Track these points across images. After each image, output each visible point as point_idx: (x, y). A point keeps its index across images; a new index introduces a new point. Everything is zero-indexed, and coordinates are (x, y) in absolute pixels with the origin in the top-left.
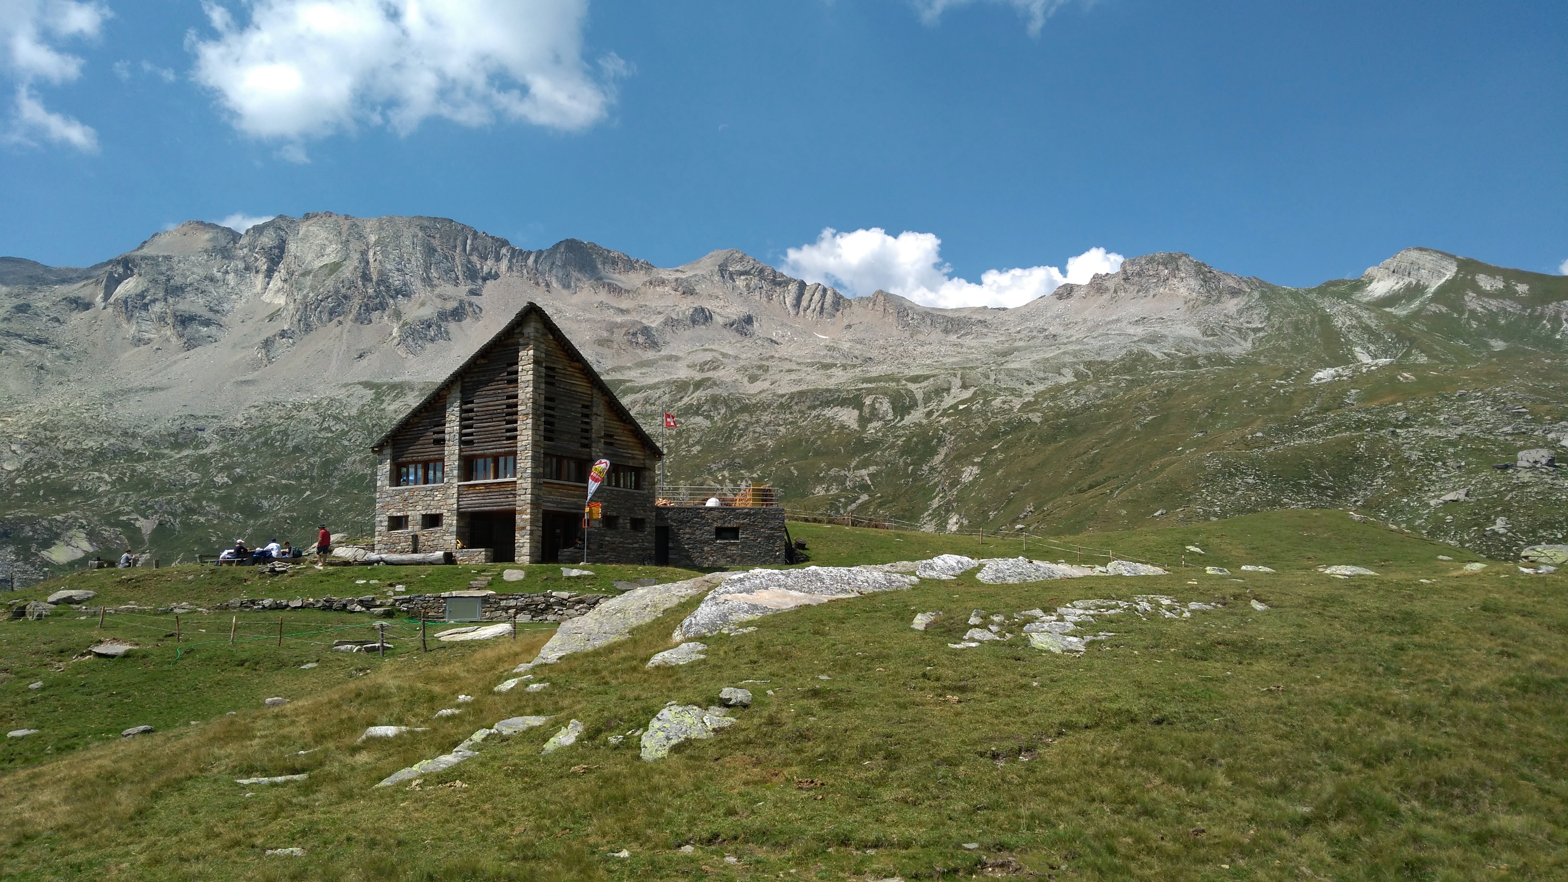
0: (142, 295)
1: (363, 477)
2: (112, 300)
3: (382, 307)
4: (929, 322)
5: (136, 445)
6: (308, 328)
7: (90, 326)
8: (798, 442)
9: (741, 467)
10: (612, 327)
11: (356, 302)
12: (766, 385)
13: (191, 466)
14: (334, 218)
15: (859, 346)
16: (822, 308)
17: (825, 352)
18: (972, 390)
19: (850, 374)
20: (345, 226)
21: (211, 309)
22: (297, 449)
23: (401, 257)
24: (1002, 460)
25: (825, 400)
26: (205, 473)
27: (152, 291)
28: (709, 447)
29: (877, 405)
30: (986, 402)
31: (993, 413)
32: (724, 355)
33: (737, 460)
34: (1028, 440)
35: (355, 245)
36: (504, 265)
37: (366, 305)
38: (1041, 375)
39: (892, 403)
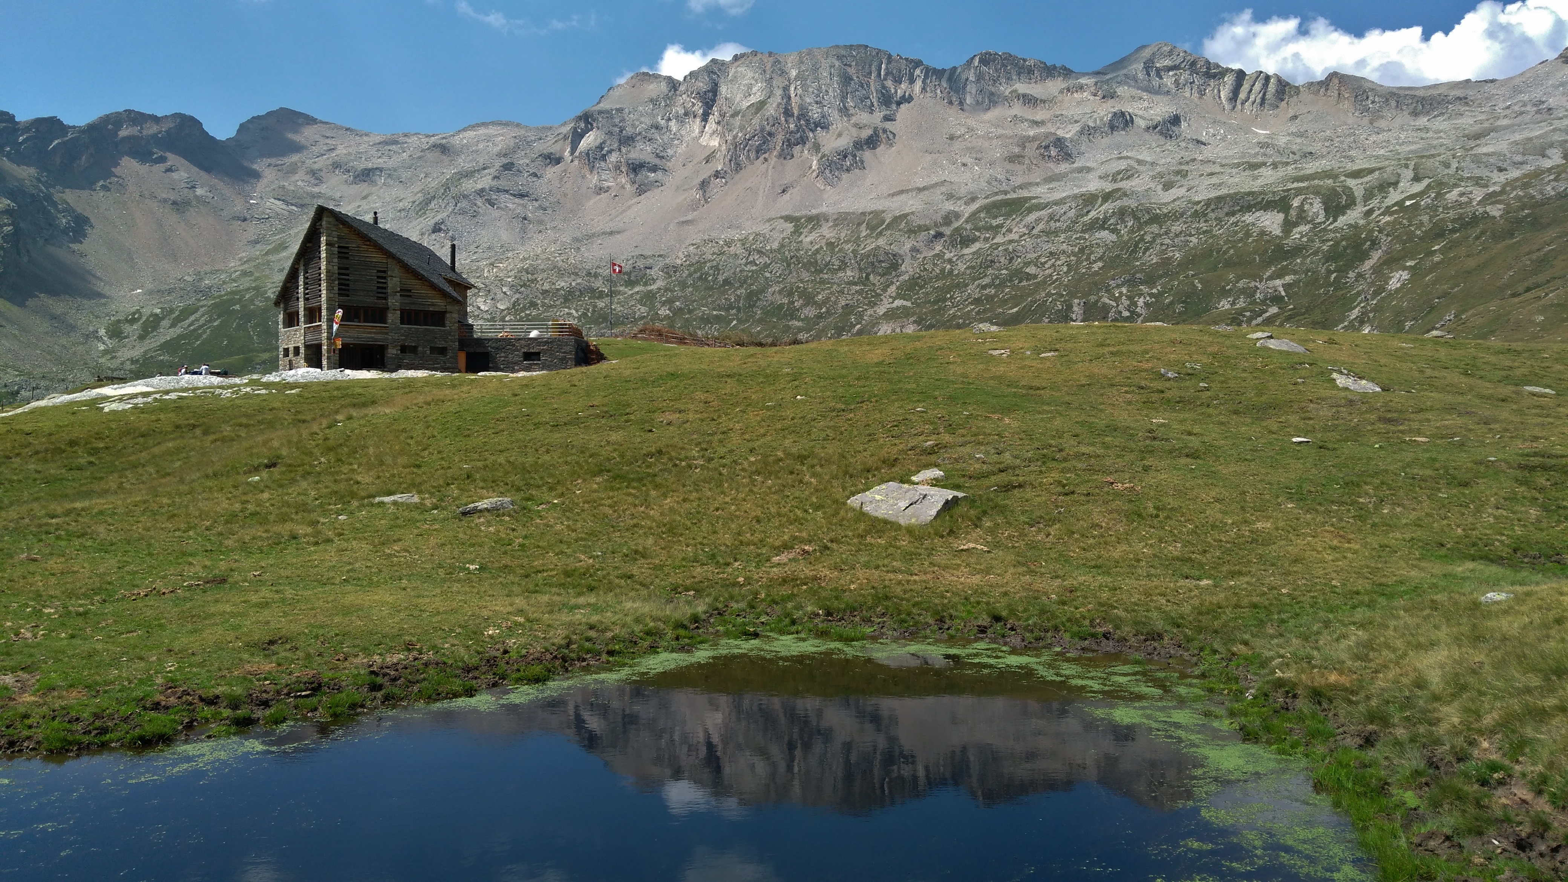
0: (600, 147)
1: (781, 306)
2: (577, 154)
3: (803, 141)
4: (1393, 104)
5: (598, 284)
6: (738, 167)
7: (561, 179)
8: (1207, 253)
9: (1142, 283)
10: (1024, 142)
11: (780, 138)
12: (1182, 192)
13: (640, 302)
14: (759, 56)
15: (1299, 140)
16: (1263, 99)
17: (1257, 149)
18: (1426, 182)
19: (1281, 172)
20: (769, 62)
21: (657, 156)
22: (726, 282)
23: (819, 89)
24: (1438, 263)
25: (1246, 204)
26: (652, 307)
27: (608, 142)
28: (1111, 263)
29: (1306, 207)
30: (1439, 195)
31: (1446, 208)
32: (1140, 162)
33: (1138, 276)
34: (1477, 238)
35: (778, 82)
36: (918, 85)
37: (788, 140)
38: (1519, 158)
39: (1324, 203)
